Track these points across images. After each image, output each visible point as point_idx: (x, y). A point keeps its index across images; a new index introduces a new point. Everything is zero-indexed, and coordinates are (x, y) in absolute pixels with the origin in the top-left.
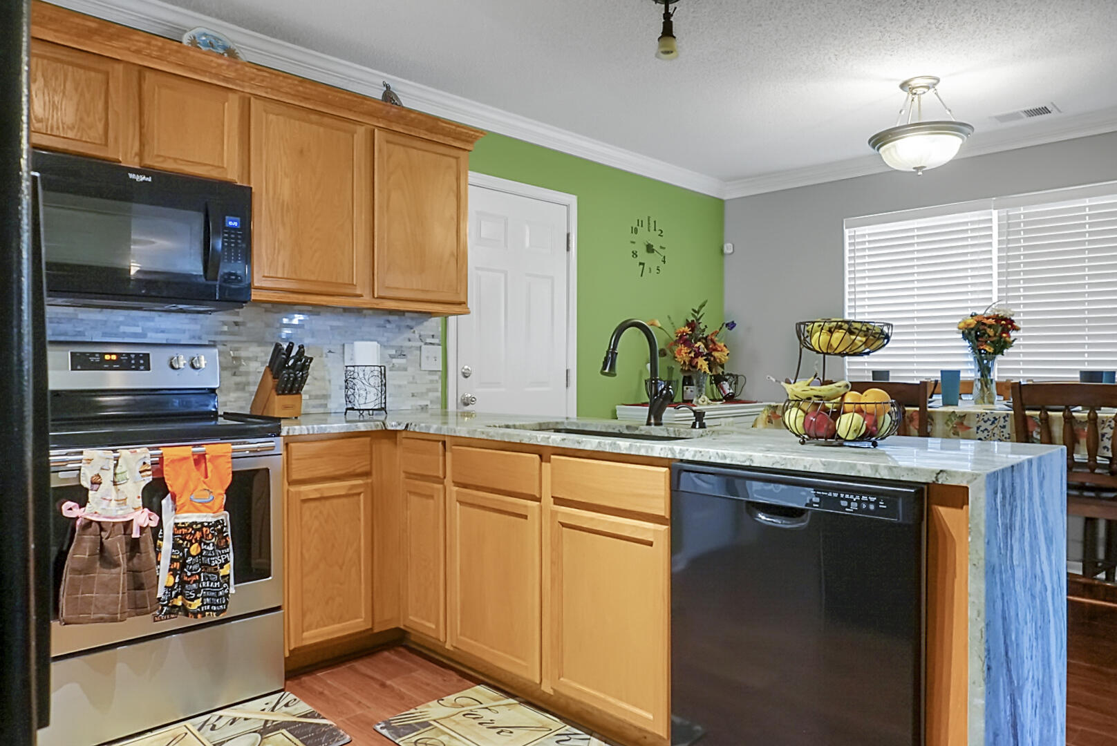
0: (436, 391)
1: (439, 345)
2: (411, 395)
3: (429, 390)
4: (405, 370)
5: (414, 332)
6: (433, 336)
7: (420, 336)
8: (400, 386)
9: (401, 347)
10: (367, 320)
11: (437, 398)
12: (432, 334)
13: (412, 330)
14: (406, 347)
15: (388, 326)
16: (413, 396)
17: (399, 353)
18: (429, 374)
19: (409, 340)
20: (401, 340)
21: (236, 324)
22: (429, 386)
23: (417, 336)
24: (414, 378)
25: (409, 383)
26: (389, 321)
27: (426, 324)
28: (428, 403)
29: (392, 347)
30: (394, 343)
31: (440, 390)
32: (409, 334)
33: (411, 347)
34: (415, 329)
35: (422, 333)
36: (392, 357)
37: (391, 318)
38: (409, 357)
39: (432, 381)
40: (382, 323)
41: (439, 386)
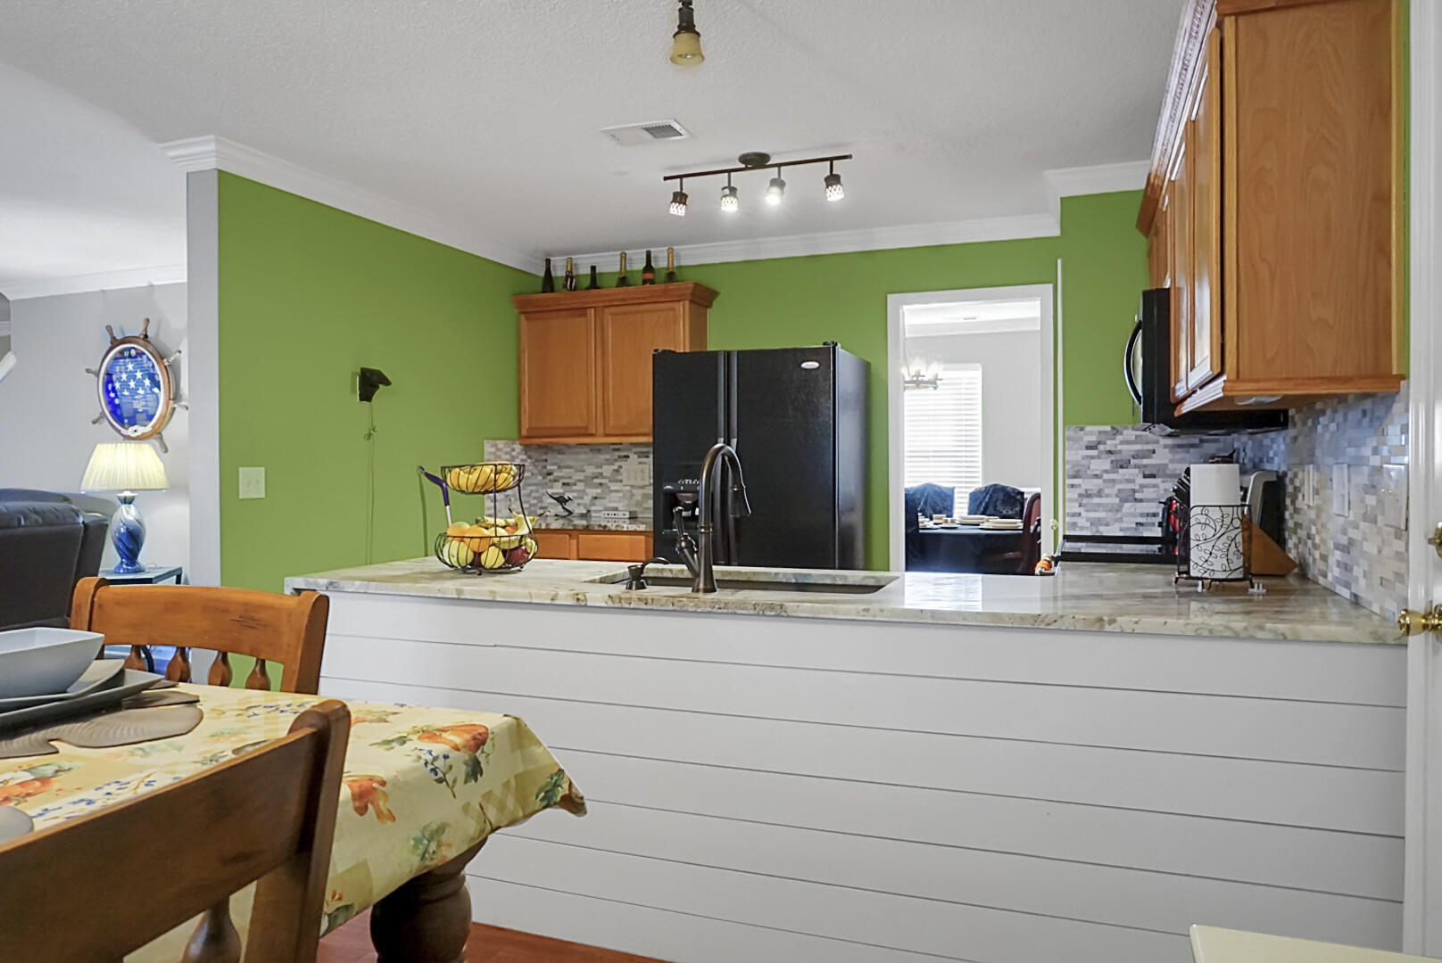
4: (1375, 520)
8: (1371, 558)
24: (1383, 541)
36: (1365, 489)
37: (1366, 405)
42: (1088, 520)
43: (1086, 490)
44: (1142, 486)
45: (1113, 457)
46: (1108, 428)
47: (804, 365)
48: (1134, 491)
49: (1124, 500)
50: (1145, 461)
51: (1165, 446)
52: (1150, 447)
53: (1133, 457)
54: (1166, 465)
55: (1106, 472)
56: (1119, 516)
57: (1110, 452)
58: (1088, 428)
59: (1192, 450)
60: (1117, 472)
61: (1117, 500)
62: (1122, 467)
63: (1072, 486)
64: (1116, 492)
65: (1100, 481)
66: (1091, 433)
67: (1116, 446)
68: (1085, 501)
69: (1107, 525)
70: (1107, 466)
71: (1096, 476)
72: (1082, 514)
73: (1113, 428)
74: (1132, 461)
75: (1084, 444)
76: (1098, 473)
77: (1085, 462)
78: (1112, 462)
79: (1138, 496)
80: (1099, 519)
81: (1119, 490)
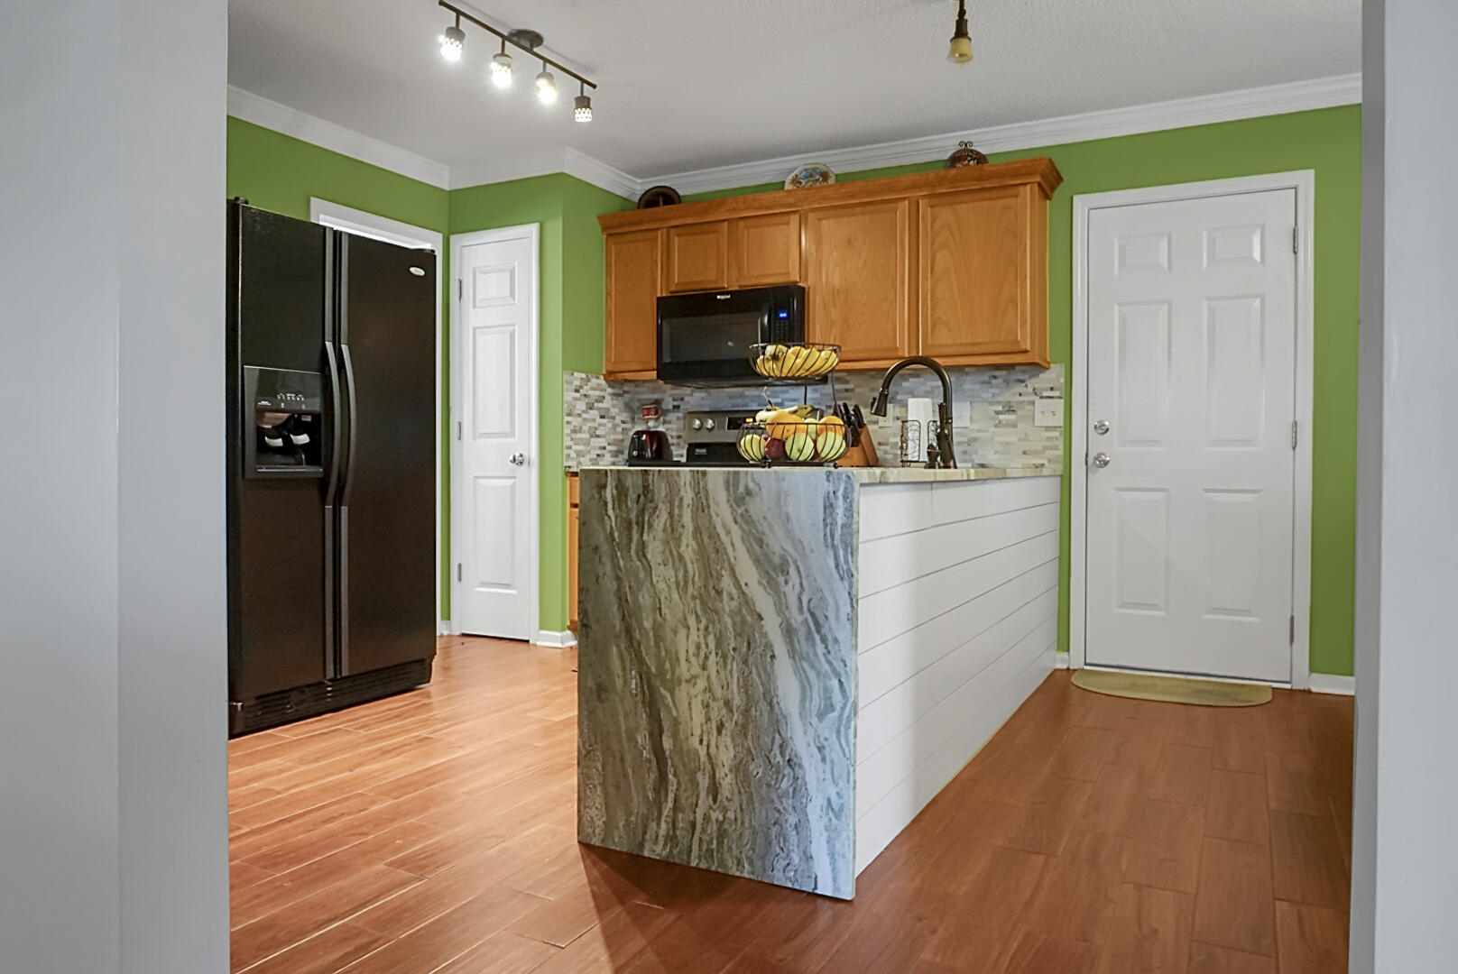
0: (1056, 448)
1: (1061, 398)
2: (1021, 452)
3: (1046, 448)
4: (1015, 426)
5: (1026, 386)
6: (1052, 389)
7: (1034, 389)
8: (1008, 444)
9: (1010, 402)
10: (969, 378)
11: (1057, 456)
12: (1051, 386)
13: (1024, 384)
14: (1014, 402)
15: (994, 381)
16: (1025, 453)
17: (1007, 409)
18: (1046, 431)
19: (1020, 395)
20: (1010, 395)
21: (847, 390)
22: (1048, 444)
23: (1030, 390)
24: (1026, 434)
25: (1019, 440)
26: (995, 377)
27: (1041, 375)
28: (1045, 462)
29: (999, 403)
30: (1000, 399)
31: (1061, 447)
32: (1020, 388)
33: (1023, 402)
34: (1027, 382)
35: (1036, 386)
36: (997, 413)
37: (997, 373)
38: (1019, 412)
39: (1049, 439)
40: (987, 378)
41: (1060, 444)
42: (576, 451)
43: (575, 427)
44: (600, 425)
45: (587, 400)
46: (584, 376)
47: (413, 270)
48: (596, 429)
49: (592, 436)
50: (600, 405)
51: (609, 394)
52: (603, 394)
53: (596, 401)
54: (609, 409)
55: (583, 411)
56: (589, 448)
57: (585, 396)
58: (576, 374)
59: (620, 398)
60: (588, 413)
61: (588, 436)
62: (591, 409)
63: (568, 423)
64: (587, 429)
65: (580, 419)
66: (576, 379)
67: (587, 391)
68: (573, 436)
69: (584, 456)
70: (584, 408)
71: (580, 415)
72: (573, 447)
73: (587, 376)
74: (596, 404)
75: (574, 387)
76: (580, 412)
77: (574, 403)
78: (587, 404)
79: (598, 433)
80: (580, 451)
81: (590, 428)
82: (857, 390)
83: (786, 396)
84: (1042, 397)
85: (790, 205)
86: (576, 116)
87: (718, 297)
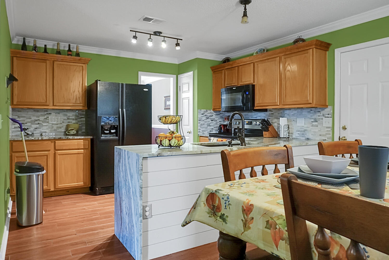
0: (330, 134)
1: (331, 117)
2: (319, 135)
3: (326, 134)
4: (317, 126)
5: (321, 113)
6: (328, 114)
7: (323, 114)
8: (315, 132)
9: (316, 118)
10: (304, 110)
11: (330, 137)
12: (328, 113)
13: (320, 113)
14: (318, 119)
15: (311, 112)
16: (320, 135)
17: (315, 120)
18: (326, 128)
19: (319, 116)
20: (316, 116)
21: (272, 114)
22: (327, 132)
23: (322, 115)
24: (321, 129)
25: (319, 131)
26: (312, 110)
27: (325, 110)
28: (326, 138)
29: (312, 119)
30: (313, 117)
31: (331, 134)
32: (319, 114)
33: (320, 118)
34: (321, 112)
35: (324, 113)
36: (312, 122)
37: (312, 109)
38: (319, 122)
39: (328, 131)
40: (309, 111)
41: (331, 133)
42: (202, 130)
43: (202, 124)
44: (211, 123)
45: (206, 116)
46: (205, 110)
47: (144, 90)
48: (210, 124)
49: (208, 126)
50: (211, 118)
51: (215, 114)
52: (212, 114)
53: (210, 117)
54: (215, 118)
55: (205, 120)
56: (207, 129)
57: (206, 115)
58: (202, 110)
59: (219, 115)
60: (207, 120)
61: (207, 126)
62: (208, 119)
63: (199, 123)
64: (206, 124)
65: (204, 122)
66: (202, 111)
67: (207, 114)
68: (201, 126)
69: (205, 131)
70: (205, 119)
71: (203, 121)
72: (201, 129)
73: (206, 110)
74: (209, 117)
75: (201, 113)
76: (203, 120)
77: (201, 117)
78: (206, 117)
79: (210, 125)
80: (204, 130)
81: (207, 124)
82: (275, 114)
83: (258, 115)
84: (325, 117)
85: (251, 61)
86: (176, 48)
87: (233, 88)
